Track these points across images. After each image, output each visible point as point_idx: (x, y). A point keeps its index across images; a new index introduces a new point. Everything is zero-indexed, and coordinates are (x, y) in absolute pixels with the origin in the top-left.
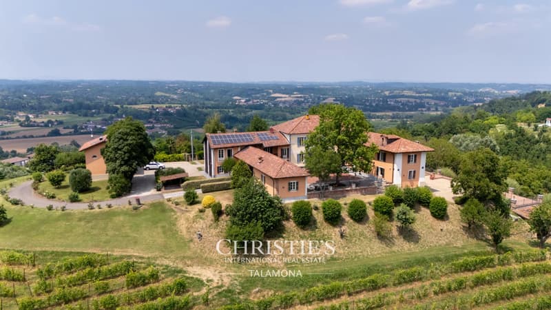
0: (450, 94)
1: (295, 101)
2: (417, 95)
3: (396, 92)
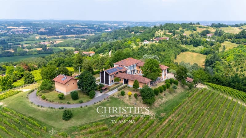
0: (95, 26)
1: (24, 31)
2: (82, 27)
3: (72, 25)
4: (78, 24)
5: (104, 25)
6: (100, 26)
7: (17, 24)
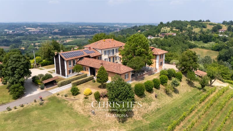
0: (105, 27)
1: (39, 31)
2: (93, 28)
3: (84, 27)
4: (89, 25)
5: (114, 27)
6: (110, 27)
7: (35, 26)
